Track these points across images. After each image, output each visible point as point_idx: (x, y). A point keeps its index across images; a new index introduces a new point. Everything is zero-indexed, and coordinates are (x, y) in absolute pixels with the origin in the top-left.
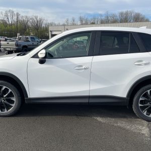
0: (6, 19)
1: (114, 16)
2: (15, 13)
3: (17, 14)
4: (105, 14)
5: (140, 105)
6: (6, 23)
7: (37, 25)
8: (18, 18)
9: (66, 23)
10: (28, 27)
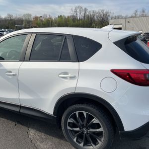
8: (85, 13)
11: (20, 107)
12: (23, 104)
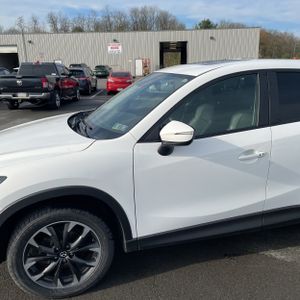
9: (17, 28)
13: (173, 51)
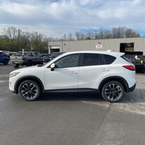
0: (8, 35)
1: (107, 31)
2: (17, 29)
3: (19, 30)
4: (99, 30)
5: (106, 93)
6: (8, 38)
7: (37, 40)
8: (19, 34)
9: (63, 38)
10: (29, 42)
11: (78, 89)
12: (79, 87)
13: (129, 47)
